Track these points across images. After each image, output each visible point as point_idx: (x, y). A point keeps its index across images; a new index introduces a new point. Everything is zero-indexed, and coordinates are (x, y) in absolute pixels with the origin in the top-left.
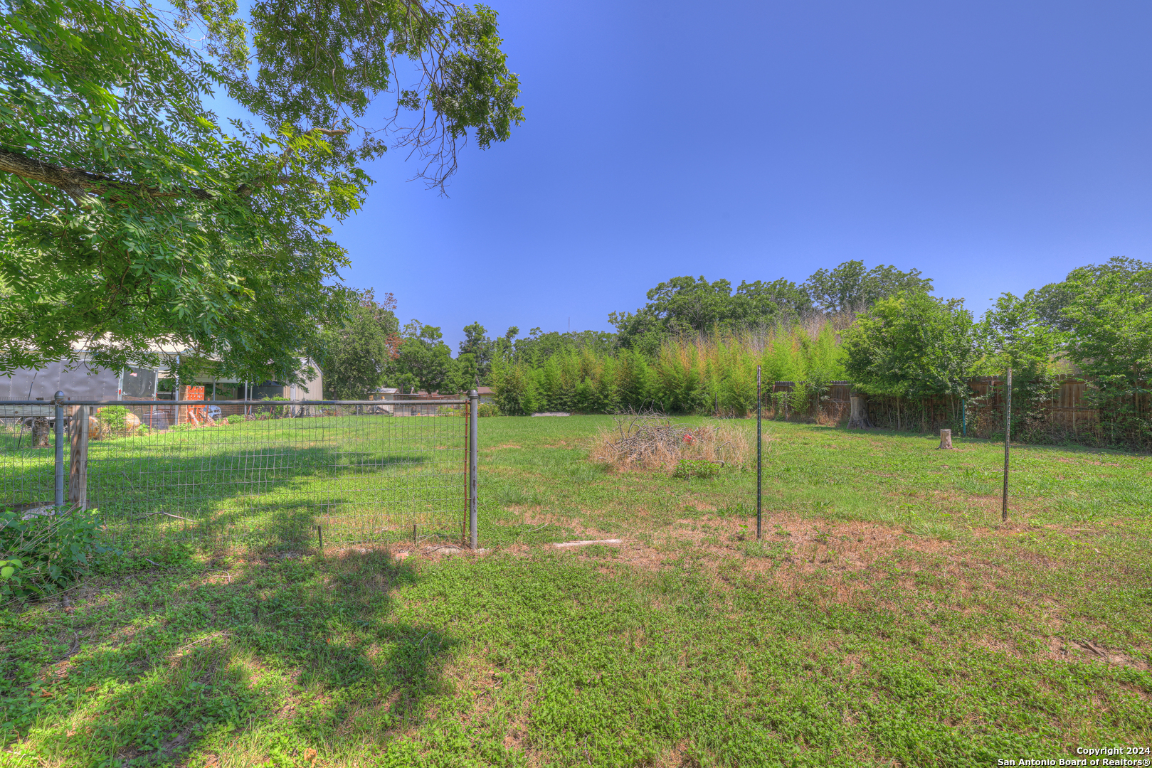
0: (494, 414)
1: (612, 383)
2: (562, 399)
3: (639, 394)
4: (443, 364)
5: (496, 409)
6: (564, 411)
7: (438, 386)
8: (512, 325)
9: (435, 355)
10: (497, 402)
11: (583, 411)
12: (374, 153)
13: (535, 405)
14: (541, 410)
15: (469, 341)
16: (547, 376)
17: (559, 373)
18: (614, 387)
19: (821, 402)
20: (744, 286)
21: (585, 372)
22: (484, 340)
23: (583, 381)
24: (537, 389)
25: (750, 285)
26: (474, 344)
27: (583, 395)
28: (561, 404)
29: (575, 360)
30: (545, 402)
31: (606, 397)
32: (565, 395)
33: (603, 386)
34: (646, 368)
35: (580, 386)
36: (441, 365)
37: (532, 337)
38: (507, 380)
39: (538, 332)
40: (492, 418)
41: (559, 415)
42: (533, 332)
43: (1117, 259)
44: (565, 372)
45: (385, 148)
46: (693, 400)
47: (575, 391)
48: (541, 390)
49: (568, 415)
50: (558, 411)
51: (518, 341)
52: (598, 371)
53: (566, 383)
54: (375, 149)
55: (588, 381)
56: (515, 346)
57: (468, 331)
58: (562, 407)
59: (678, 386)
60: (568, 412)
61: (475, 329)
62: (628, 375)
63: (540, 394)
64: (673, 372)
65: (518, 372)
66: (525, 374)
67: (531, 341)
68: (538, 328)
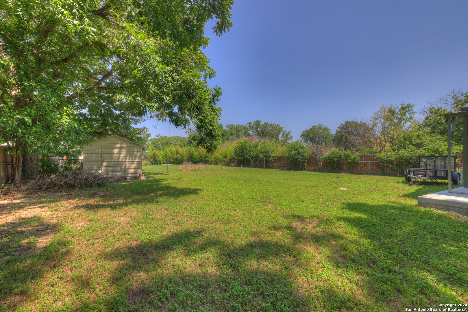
0: (150, 164)
1: (185, 156)
3: (193, 159)
6: (171, 164)
10: (150, 161)
11: (176, 164)
13: (162, 162)
14: (164, 163)
16: (166, 154)
17: (169, 153)
18: (186, 157)
19: (232, 161)
20: (228, 125)
21: (177, 152)
23: (176, 155)
25: (230, 125)
27: (177, 159)
29: (174, 149)
30: (165, 161)
31: (183, 160)
32: (171, 159)
33: (182, 157)
34: (195, 152)
35: (175, 157)
37: (157, 138)
38: (153, 154)
39: (159, 136)
40: (150, 166)
41: (171, 165)
42: (157, 136)
43: (320, 124)
44: (171, 152)
46: (207, 161)
48: (164, 158)
51: (151, 139)
52: (181, 152)
53: (171, 155)
55: (178, 155)
56: (150, 141)
58: (170, 163)
59: (203, 157)
60: (172, 164)
62: (190, 153)
63: (164, 159)
64: (202, 153)
65: (157, 152)
66: (159, 153)
67: (157, 139)
68: (159, 135)
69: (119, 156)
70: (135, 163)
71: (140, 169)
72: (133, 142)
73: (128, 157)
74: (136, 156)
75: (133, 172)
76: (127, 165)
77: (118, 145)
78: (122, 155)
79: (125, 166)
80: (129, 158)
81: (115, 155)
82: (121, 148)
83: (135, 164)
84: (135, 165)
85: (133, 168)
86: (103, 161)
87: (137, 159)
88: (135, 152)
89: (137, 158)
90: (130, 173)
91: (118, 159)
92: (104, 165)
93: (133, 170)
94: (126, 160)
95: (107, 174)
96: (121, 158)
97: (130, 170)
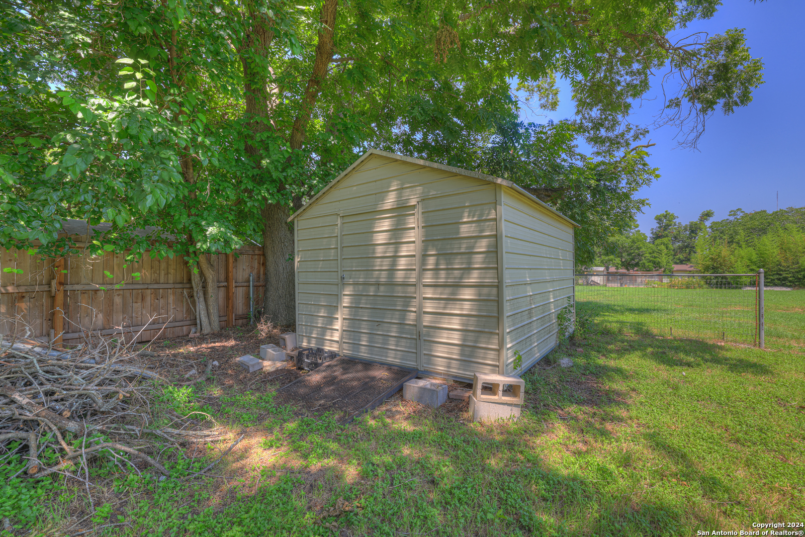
2: (780, 275)
4: (641, 248)
5: (702, 283)
6: (783, 285)
7: (637, 265)
8: (706, 209)
9: (633, 242)
12: (641, 136)
13: (747, 280)
14: (755, 284)
15: (660, 227)
16: (760, 255)
22: (675, 225)
24: (748, 266)
26: (665, 229)
28: (779, 279)
32: (785, 271)
36: (638, 248)
37: (732, 218)
38: (712, 259)
39: (739, 213)
40: (698, 290)
41: (784, 289)
42: (733, 213)
44: (785, 250)
45: (648, 132)
47: (799, 267)
48: (754, 267)
49: (789, 289)
50: (776, 285)
51: (714, 223)
53: (786, 260)
54: (641, 134)
56: (711, 228)
57: (659, 219)
58: (783, 282)
60: (789, 286)
61: (665, 217)
63: (753, 270)
65: (725, 251)
66: (732, 253)
67: (731, 222)
68: (739, 210)
69: (395, 257)
70: (467, 294)
71: (495, 340)
72: (463, 171)
73: (431, 262)
74: (471, 253)
75: (456, 350)
76: (429, 307)
77: (390, 201)
78: (404, 251)
79: (420, 313)
80: (437, 264)
81: (379, 251)
82: (401, 210)
83: (467, 305)
84: (466, 309)
85: (456, 324)
86: (343, 283)
87: (475, 274)
88: (465, 230)
89: (478, 261)
90: (440, 352)
91: (392, 270)
92: (346, 301)
93: (456, 338)
94: (420, 277)
95: (356, 345)
96: (402, 263)
97: (444, 338)
